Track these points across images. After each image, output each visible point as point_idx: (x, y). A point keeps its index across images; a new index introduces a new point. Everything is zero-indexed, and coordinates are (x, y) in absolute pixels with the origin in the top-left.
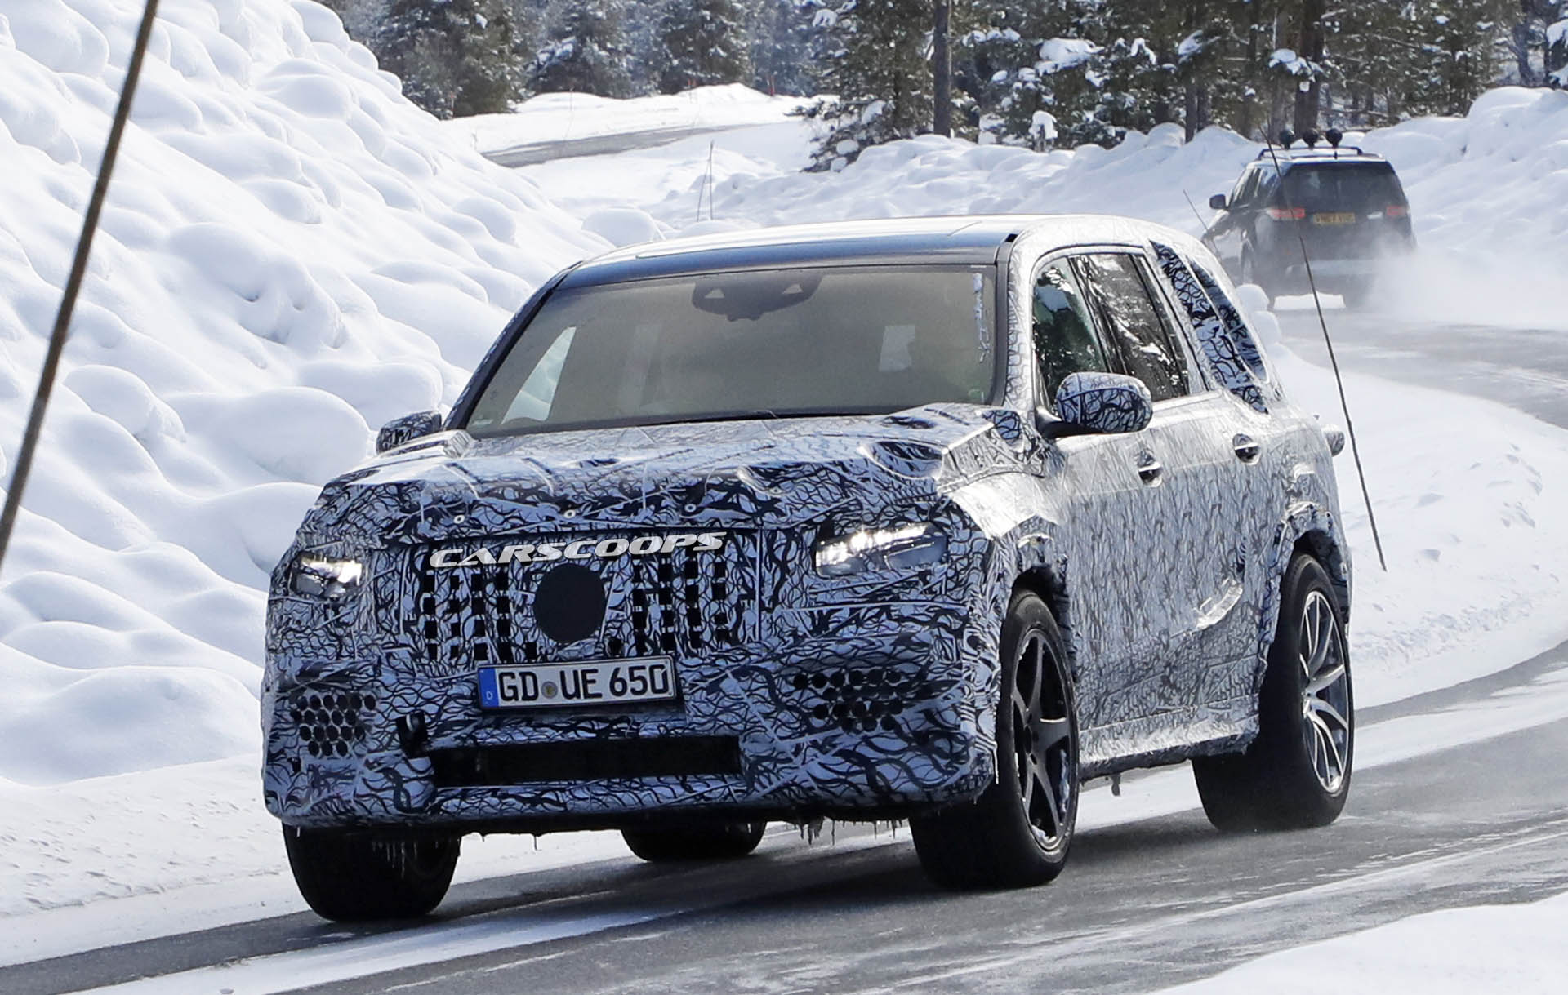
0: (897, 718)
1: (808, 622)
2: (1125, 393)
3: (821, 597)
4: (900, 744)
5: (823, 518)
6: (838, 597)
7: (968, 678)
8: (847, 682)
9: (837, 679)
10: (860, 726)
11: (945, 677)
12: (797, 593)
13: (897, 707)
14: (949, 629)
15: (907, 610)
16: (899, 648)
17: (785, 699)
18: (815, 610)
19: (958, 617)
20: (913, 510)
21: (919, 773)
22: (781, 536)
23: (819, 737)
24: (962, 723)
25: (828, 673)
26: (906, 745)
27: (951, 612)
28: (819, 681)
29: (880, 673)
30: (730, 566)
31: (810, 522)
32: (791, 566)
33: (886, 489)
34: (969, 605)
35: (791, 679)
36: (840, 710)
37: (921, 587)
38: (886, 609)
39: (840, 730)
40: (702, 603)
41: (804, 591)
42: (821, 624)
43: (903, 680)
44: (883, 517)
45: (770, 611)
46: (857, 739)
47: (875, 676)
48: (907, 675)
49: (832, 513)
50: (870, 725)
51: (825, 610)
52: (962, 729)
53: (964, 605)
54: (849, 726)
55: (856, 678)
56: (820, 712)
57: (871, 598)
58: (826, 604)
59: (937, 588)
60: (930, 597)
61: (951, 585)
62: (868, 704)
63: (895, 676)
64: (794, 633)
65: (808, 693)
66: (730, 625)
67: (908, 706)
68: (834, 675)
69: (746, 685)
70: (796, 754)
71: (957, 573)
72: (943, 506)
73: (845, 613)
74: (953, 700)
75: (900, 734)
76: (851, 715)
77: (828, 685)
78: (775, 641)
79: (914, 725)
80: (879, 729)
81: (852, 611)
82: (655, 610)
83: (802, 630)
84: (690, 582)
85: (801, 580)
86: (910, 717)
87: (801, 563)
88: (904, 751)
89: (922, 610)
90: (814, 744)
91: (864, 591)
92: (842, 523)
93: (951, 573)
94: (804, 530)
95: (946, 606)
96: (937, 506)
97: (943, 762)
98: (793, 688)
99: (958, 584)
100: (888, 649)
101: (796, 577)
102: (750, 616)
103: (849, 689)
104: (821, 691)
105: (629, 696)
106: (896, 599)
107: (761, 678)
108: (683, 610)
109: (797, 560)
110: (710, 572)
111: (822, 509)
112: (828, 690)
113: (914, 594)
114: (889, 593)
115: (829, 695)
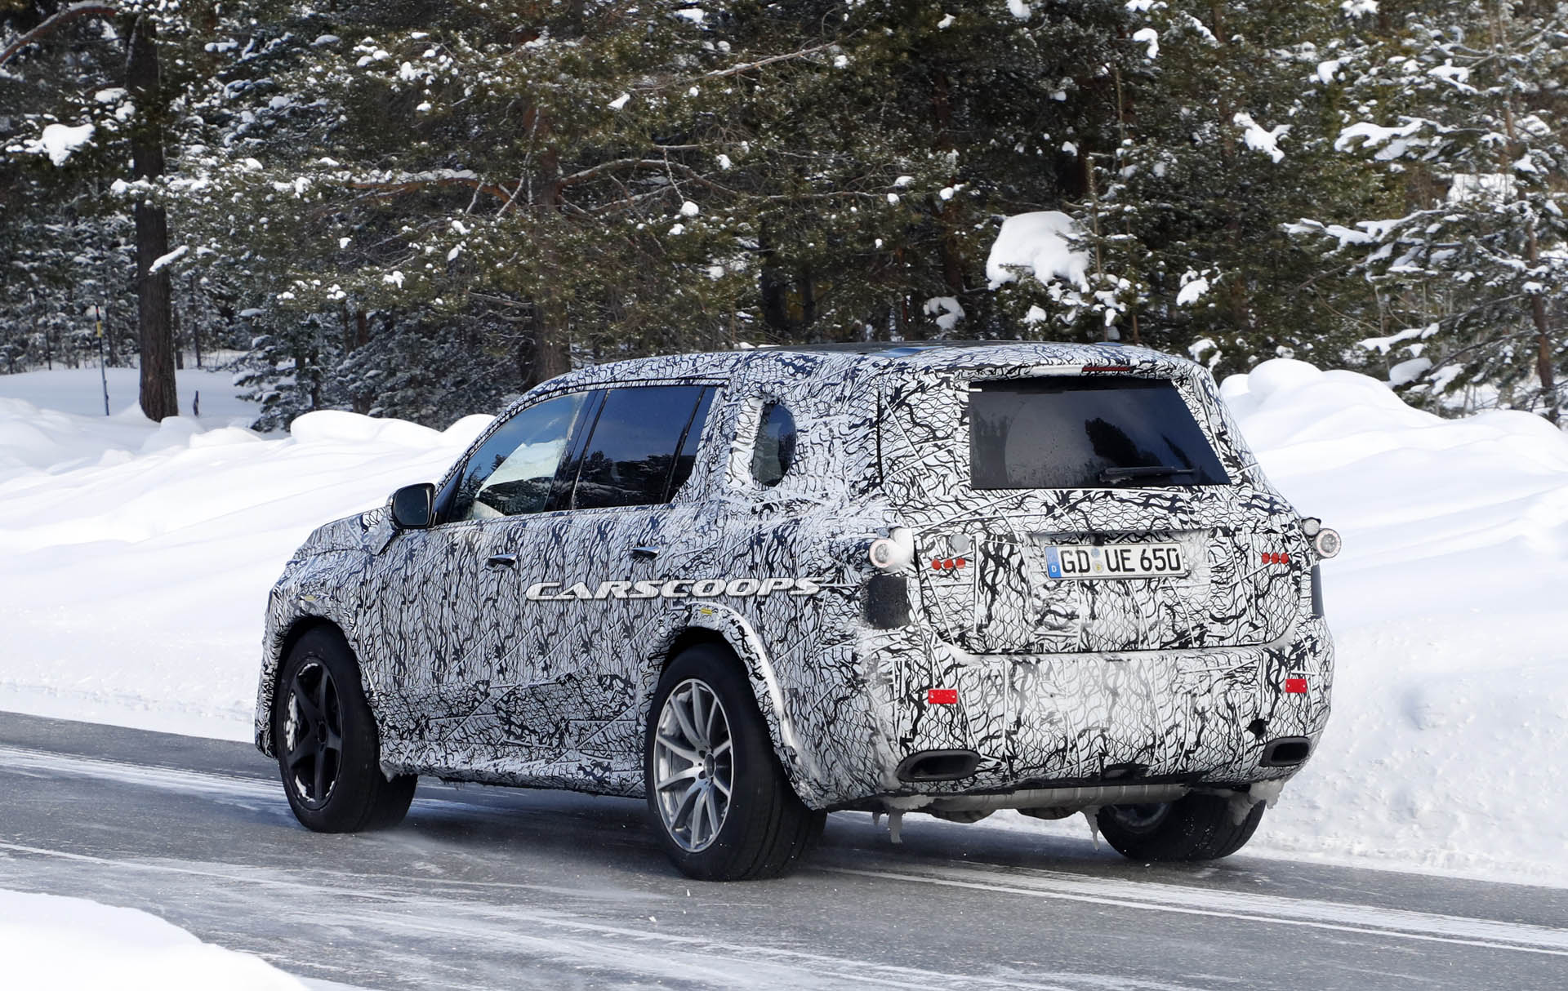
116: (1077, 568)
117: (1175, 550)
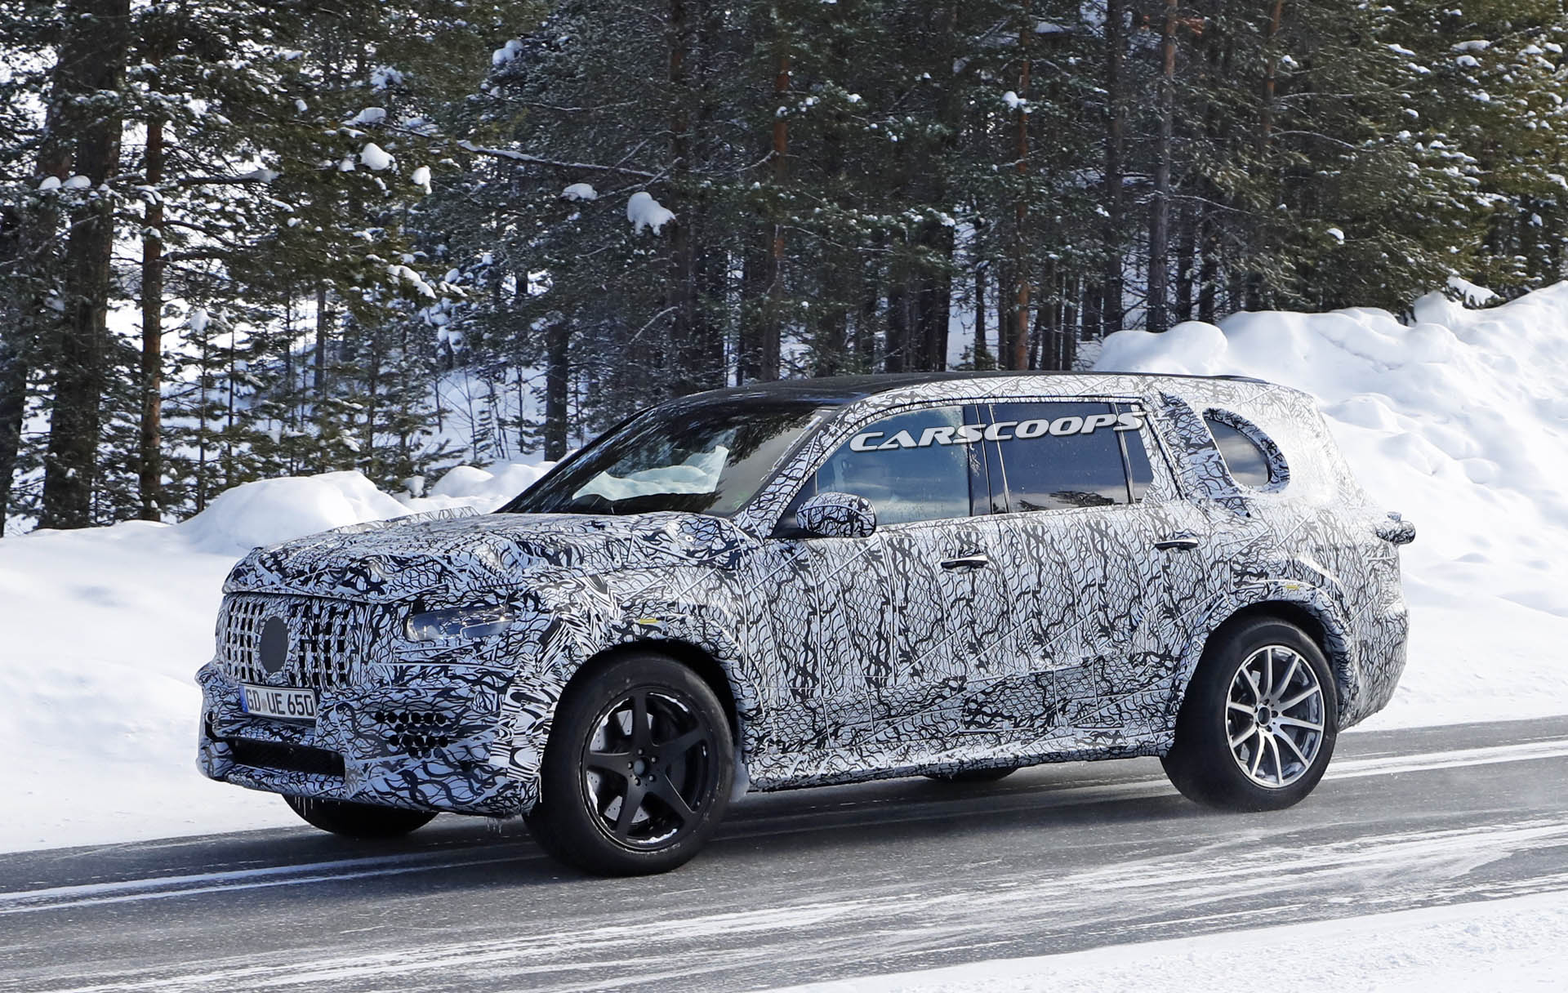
0: (444, 750)
1: (392, 673)
2: (844, 510)
3: (403, 656)
4: (446, 769)
5: (414, 598)
6: (415, 657)
7: (506, 724)
8: (410, 721)
9: (404, 717)
10: (420, 754)
11: (479, 722)
12: (385, 652)
13: (444, 742)
14: (492, 687)
15: (459, 670)
16: (438, 699)
17: (362, 730)
18: (398, 665)
19: (504, 679)
20: (492, 595)
21: (455, 793)
22: (380, 609)
23: (392, 760)
24: (491, 758)
25: (398, 712)
26: (451, 770)
27: (497, 675)
28: (392, 718)
29: (432, 716)
30: (348, 628)
31: (403, 600)
32: (382, 632)
33: (476, 578)
34: (516, 669)
35: (373, 715)
36: (407, 740)
37: (474, 653)
38: (445, 669)
39: (407, 755)
40: (332, 653)
41: (390, 651)
42: (400, 677)
43: (447, 722)
44: (465, 600)
45: (366, 663)
46: (419, 763)
47: (428, 718)
48: (450, 719)
49: (422, 594)
50: (426, 752)
51: (405, 665)
52: (490, 762)
53: (511, 669)
54: (413, 753)
55: (416, 718)
56: (393, 740)
57: (437, 659)
58: (406, 662)
59: (488, 655)
60: (480, 661)
61: (501, 653)
62: (425, 737)
63: (442, 719)
64: (381, 682)
65: (385, 726)
66: (346, 671)
67: (452, 742)
68: (402, 714)
69: (340, 717)
70: (365, 771)
71: (508, 645)
72: (520, 594)
73: (416, 670)
74: (483, 740)
75: (448, 763)
76: (414, 745)
77: (398, 722)
78: (369, 686)
79: (459, 756)
80: (433, 757)
81: (422, 668)
82: (309, 655)
83: (387, 679)
84: (327, 637)
85: (389, 643)
86: (454, 750)
87: (391, 630)
88: (449, 775)
89: (472, 671)
90: (385, 764)
91: (432, 654)
92: (431, 602)
93: (502, 644)
94: (399, 606)
95: (493, 669)
96: (516, 593)
97: (476, 786)
98: (374, 722)
99: (508, 653)
100: (429, 699)
101: (385, 641)
102: (356, 666)
103: (411, 726)
104: (394, 726)
105: (296, 716)
106: (454, 662)
107: (349, 713)
108: (322, 658)
109: (388, 628)
110: (338, 632)
111: (414, 591)
112: (398, 726)
113: (468, 659)
114: (449, 656)
115: (399, 729)
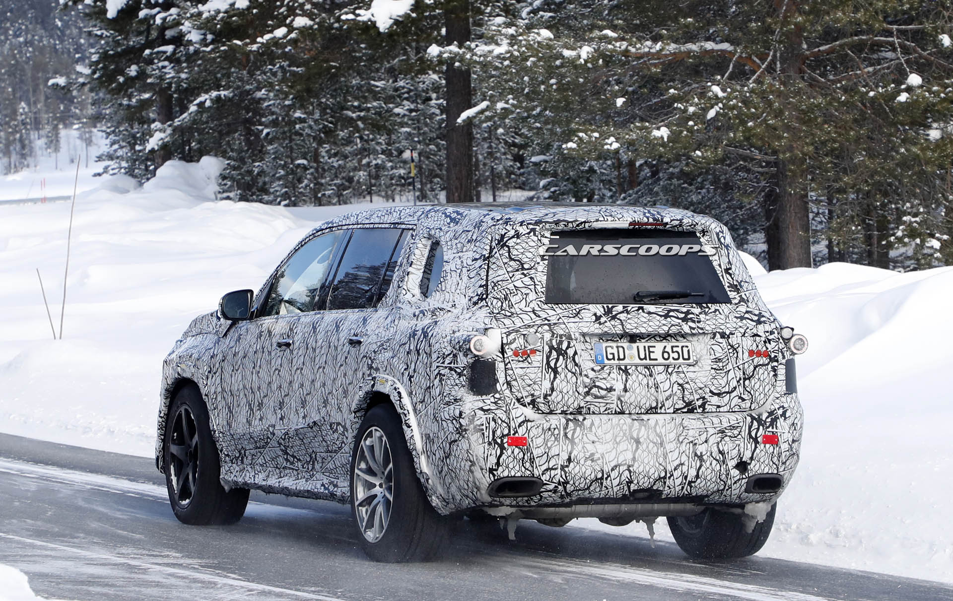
116: (616, 357)
117: (687, 347)
